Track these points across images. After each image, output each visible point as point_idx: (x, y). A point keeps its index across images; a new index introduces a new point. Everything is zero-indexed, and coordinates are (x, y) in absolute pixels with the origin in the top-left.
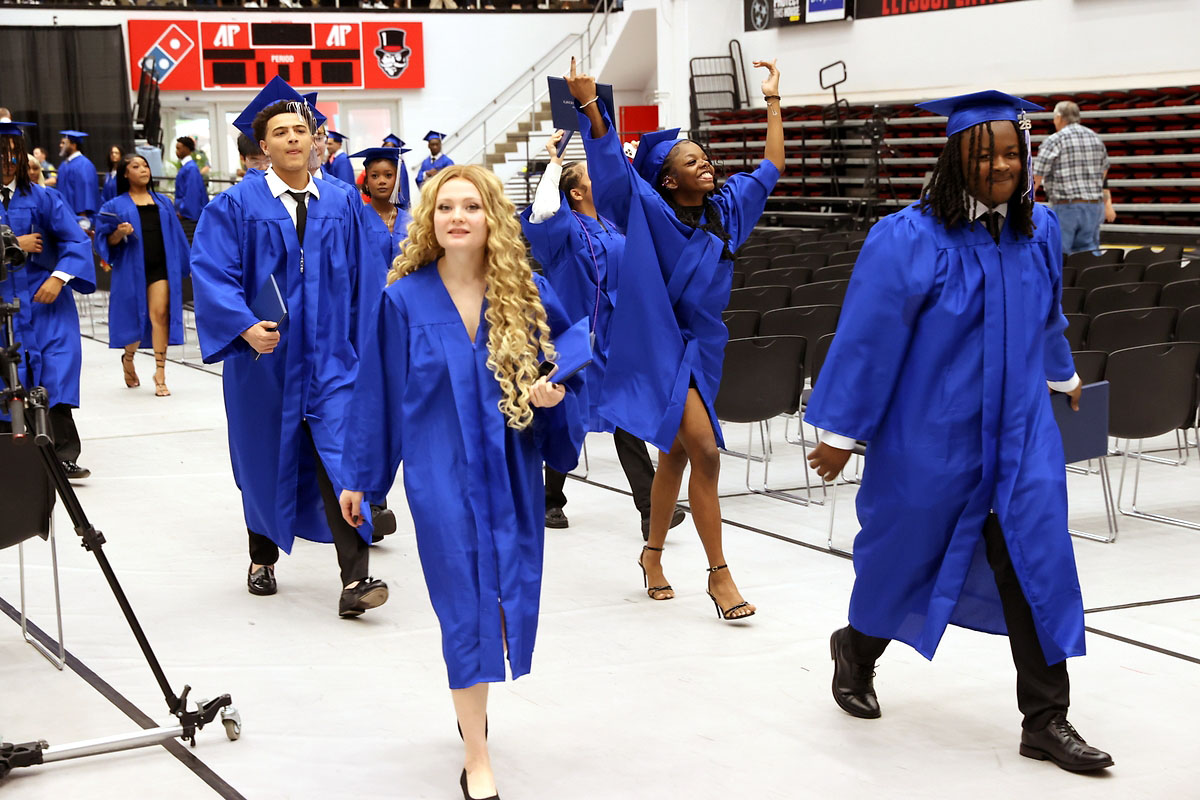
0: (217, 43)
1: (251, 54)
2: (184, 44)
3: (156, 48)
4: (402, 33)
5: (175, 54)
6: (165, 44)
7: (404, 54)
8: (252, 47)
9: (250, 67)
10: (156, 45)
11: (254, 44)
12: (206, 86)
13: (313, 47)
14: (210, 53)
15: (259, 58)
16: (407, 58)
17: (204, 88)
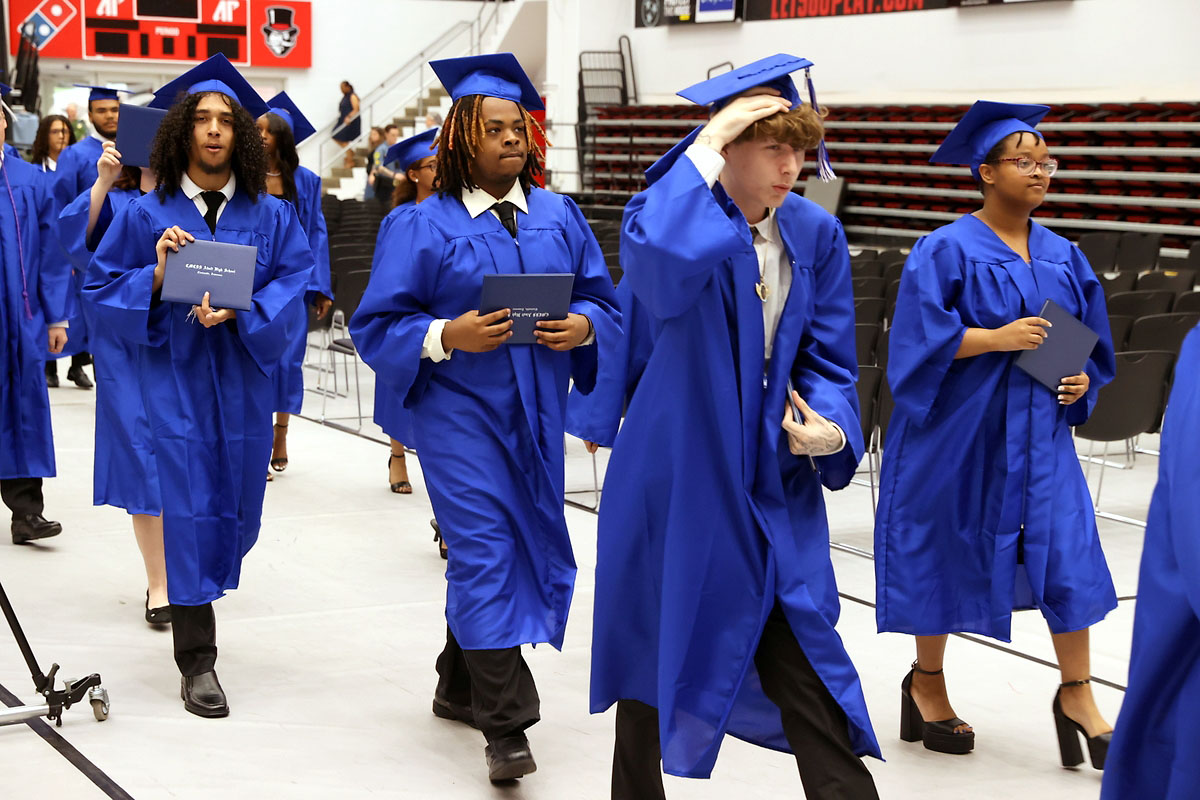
0: (100, 12)
1: (135, 25)
2: (66, 11)
3: (37, 14)
4: (290, 12)
5: (57, 21)
6: (47, 10)
7: (292, 33)
8: (136, 17)
9: (134, 39)
10: (37, 10)
11: (139, 14)
12: (87, 54)
13: (199, 20)
14: (93, 22)
15: (143, 30)
16: (295, 38)
17: (85, 57)
